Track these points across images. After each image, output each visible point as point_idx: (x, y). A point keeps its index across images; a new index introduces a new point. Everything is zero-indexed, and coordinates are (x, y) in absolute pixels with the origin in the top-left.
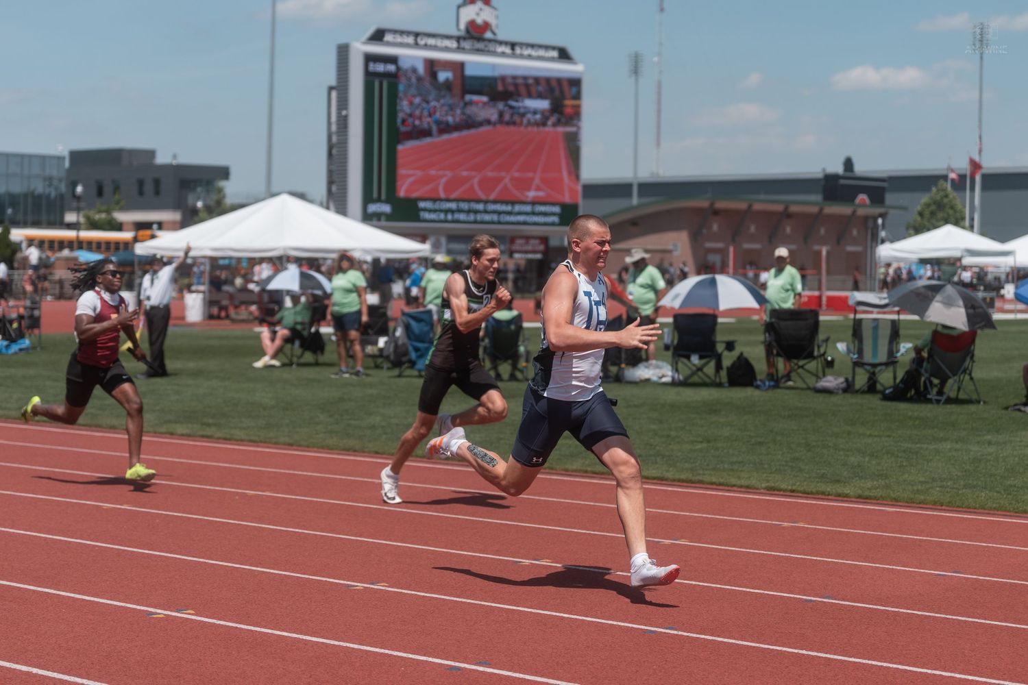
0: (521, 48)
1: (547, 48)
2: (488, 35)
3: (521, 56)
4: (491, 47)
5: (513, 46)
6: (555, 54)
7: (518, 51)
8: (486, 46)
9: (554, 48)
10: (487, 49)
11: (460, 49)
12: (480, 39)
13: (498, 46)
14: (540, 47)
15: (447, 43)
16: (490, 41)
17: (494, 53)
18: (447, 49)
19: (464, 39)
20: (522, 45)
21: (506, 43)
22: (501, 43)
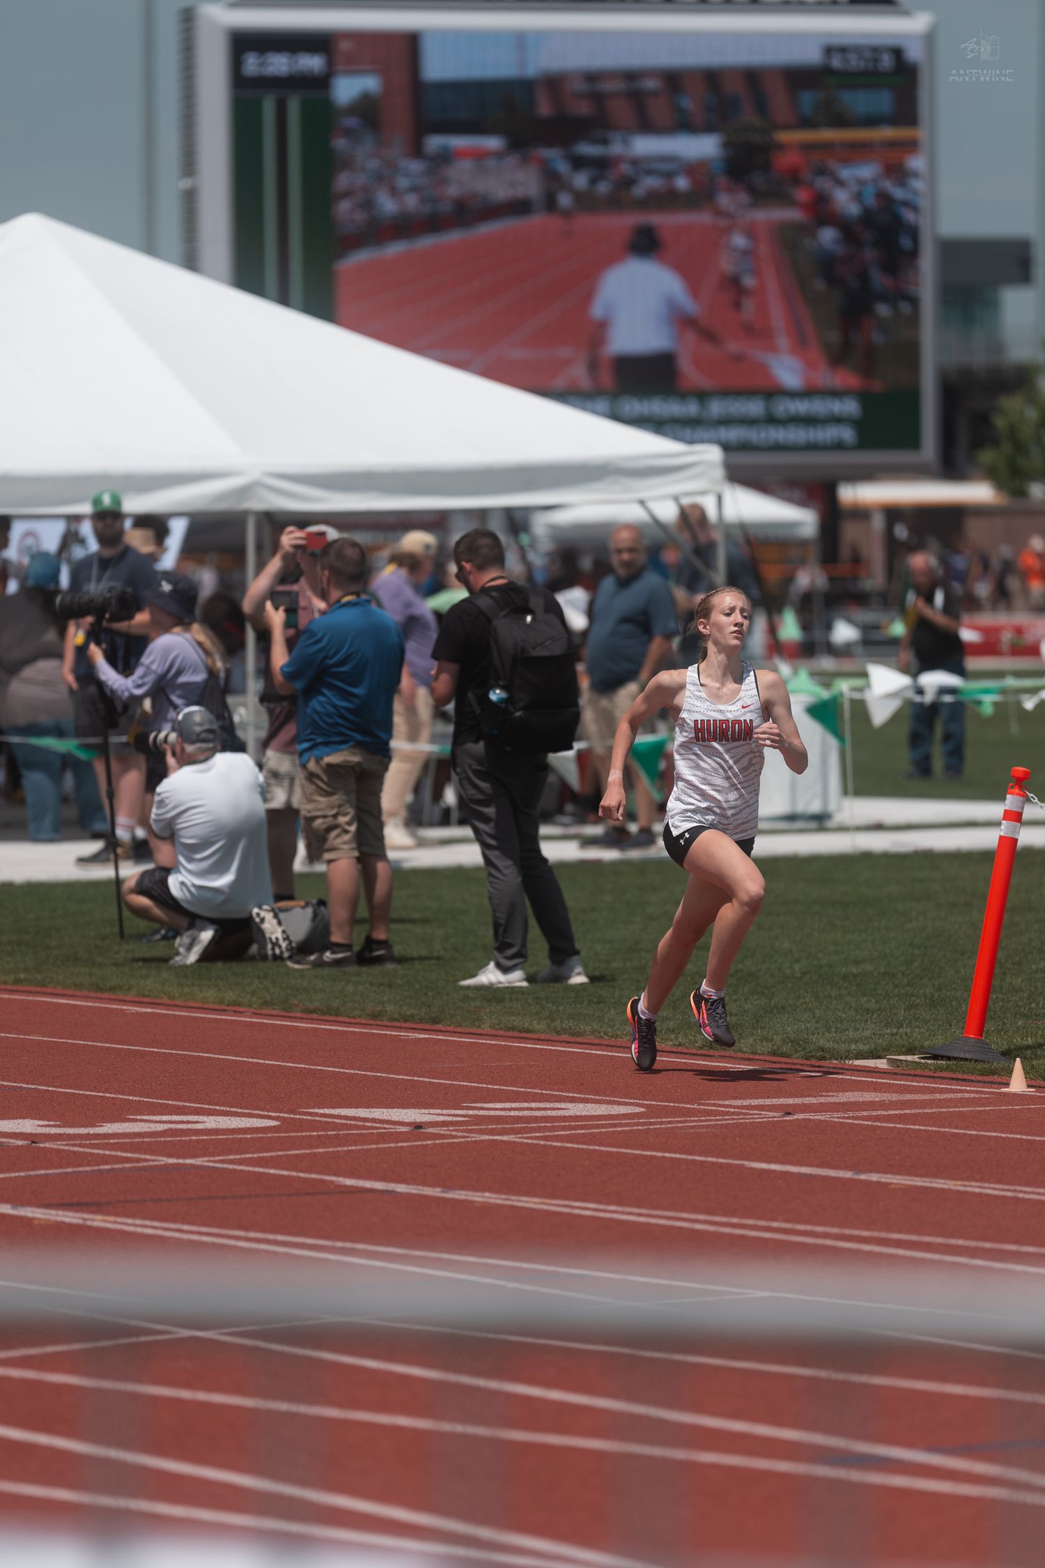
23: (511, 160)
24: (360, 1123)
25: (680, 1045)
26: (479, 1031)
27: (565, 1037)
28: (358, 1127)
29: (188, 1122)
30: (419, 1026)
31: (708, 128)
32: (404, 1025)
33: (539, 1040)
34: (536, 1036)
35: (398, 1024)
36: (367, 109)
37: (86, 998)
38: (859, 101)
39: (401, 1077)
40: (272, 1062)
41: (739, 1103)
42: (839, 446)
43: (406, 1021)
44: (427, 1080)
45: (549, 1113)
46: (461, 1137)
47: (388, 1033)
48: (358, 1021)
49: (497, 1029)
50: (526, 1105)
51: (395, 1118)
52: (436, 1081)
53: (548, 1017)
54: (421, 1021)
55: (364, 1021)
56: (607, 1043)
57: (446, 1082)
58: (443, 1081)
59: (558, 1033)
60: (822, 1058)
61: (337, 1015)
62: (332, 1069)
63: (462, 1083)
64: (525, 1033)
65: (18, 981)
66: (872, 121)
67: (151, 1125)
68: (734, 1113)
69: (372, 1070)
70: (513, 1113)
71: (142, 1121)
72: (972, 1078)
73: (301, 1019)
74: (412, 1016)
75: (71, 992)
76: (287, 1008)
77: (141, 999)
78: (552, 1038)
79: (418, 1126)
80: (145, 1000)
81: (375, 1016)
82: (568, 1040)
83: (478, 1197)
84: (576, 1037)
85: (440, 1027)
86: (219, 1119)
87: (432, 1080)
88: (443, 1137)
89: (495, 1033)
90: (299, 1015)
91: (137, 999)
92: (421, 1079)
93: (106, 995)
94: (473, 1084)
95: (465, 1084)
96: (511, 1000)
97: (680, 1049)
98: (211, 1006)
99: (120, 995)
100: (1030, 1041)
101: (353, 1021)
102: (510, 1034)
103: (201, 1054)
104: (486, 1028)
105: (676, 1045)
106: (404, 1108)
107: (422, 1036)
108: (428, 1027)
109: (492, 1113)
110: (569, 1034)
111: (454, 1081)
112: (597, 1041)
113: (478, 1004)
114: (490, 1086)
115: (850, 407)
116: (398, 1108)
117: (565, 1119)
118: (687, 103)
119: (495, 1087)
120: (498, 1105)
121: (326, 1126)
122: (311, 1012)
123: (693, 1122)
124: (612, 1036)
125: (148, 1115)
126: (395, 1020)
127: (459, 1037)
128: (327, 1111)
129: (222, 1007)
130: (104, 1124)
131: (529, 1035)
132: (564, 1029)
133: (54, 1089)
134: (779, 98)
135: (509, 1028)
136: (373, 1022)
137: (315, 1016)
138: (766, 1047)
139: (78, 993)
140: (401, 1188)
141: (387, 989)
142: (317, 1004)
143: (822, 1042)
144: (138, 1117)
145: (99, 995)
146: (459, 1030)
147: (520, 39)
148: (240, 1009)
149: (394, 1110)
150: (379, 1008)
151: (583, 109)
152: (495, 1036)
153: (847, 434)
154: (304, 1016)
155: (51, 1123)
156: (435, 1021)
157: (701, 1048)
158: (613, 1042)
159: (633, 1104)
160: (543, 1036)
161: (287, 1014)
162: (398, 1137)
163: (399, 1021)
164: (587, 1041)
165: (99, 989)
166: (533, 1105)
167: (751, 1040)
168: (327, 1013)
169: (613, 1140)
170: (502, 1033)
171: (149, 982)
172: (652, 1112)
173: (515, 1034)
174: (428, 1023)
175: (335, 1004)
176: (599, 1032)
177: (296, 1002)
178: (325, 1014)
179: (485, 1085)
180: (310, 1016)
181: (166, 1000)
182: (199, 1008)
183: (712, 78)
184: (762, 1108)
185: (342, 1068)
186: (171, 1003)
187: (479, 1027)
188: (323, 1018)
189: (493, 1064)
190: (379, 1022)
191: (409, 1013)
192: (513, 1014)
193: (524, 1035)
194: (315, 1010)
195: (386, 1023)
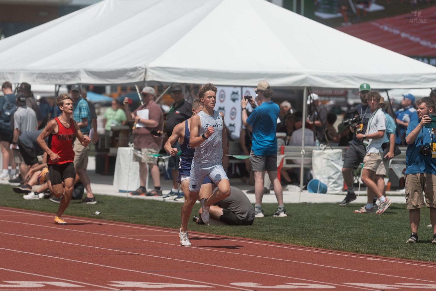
24: (363, 288)
26: (392, 258)
27: (421, 261)
29: (305, 286)
30: (371, 256)
32: (366, 255)
33: (413, 262)
34: (411, 261)
35: (364, 255)
37: (259, 242)
39: (371, 273)
40: (327, 266)
43: (367, 254)
44: (380, 274)
45: (425, 287)
47: (362, 258)
50: (416, 284)
51: (374, 287)
52: (383, 275)
53: (415, 255)
54: (372, 254)
55: (352, 253)
58: (386, 275)
59: (419, 260)
61: (344, 251)
62: (348, 269)
63: (392, 276)
64: (408, 259)
65: (235, 236)
67: (293, 286)
69: (361, 270)
70: (413, 287)
71: (289, 284)
73: (331, 252)
74: (369, 252)
75: (254, 240)
76: (326, 248)
77: (277, 243)
78: (417, 262)
80: (278, 243)
81: (357, 252)
82: (423, 262)
84: (425, 261)
85: (378, 256)
86: (315, 285)
89: (397, 259)
90: (331, 250)
91: (276, 243)
93: (265, 241)
95: (393, 276)
96: (401, 248)
98: (300, 246)
99: (270, 241)
101: (349, 253)
102: (403, 259)
103: (303, 263)
104: (394, 257)
106: (376, 284)
107: (374, 259)
108: (375, 256)
109: (406, 287)
110: (423, 260)
112: (432, 263)
113: (390, 249)
114: (402, 277)
116: (374, 283)
119: (404, 278)
120: (407, 284)
121: (351, 289)
122: (334, 250)
125: (291, 282)
126: (363, 253)
127: (386, 260)
129: (304, 247)
130: (277, 285)
131: (409, 260)
133: (257, 272)
136: (355, 254)
137: (336, 251)
139: (256, 240)
142: (336, 247)
144: (288, 283)
145: (263, 241)
146: (385, 257)
148: (311, 248)
149: (373, 284)
150: (357, 249)
154: (333, 251)
155: (259, 284)
156: (377, 254)
160: (414, 261)
161: (326, 250)
164: (429, 263)
165: (263, 239)
166: (419, 284)
168: (340, 250)
170: (400, 259)
171: (279, 237)
173: (404, 260)
175: (343, 247)
177: (330, 246)
178: (339, 250)
179: (400, 277)
180: (334, 251)
181: (285, 244)
182: (297, 247)
185: (351, 269)
186: (287, 245)
187: (392, 257)
188: (339, 252)
189: (400, 270)
190: (358, 254)
191: (368, 251)
192: (402, 253)
193: (407, 260)
194: (336, 249)
195: (360, 254)
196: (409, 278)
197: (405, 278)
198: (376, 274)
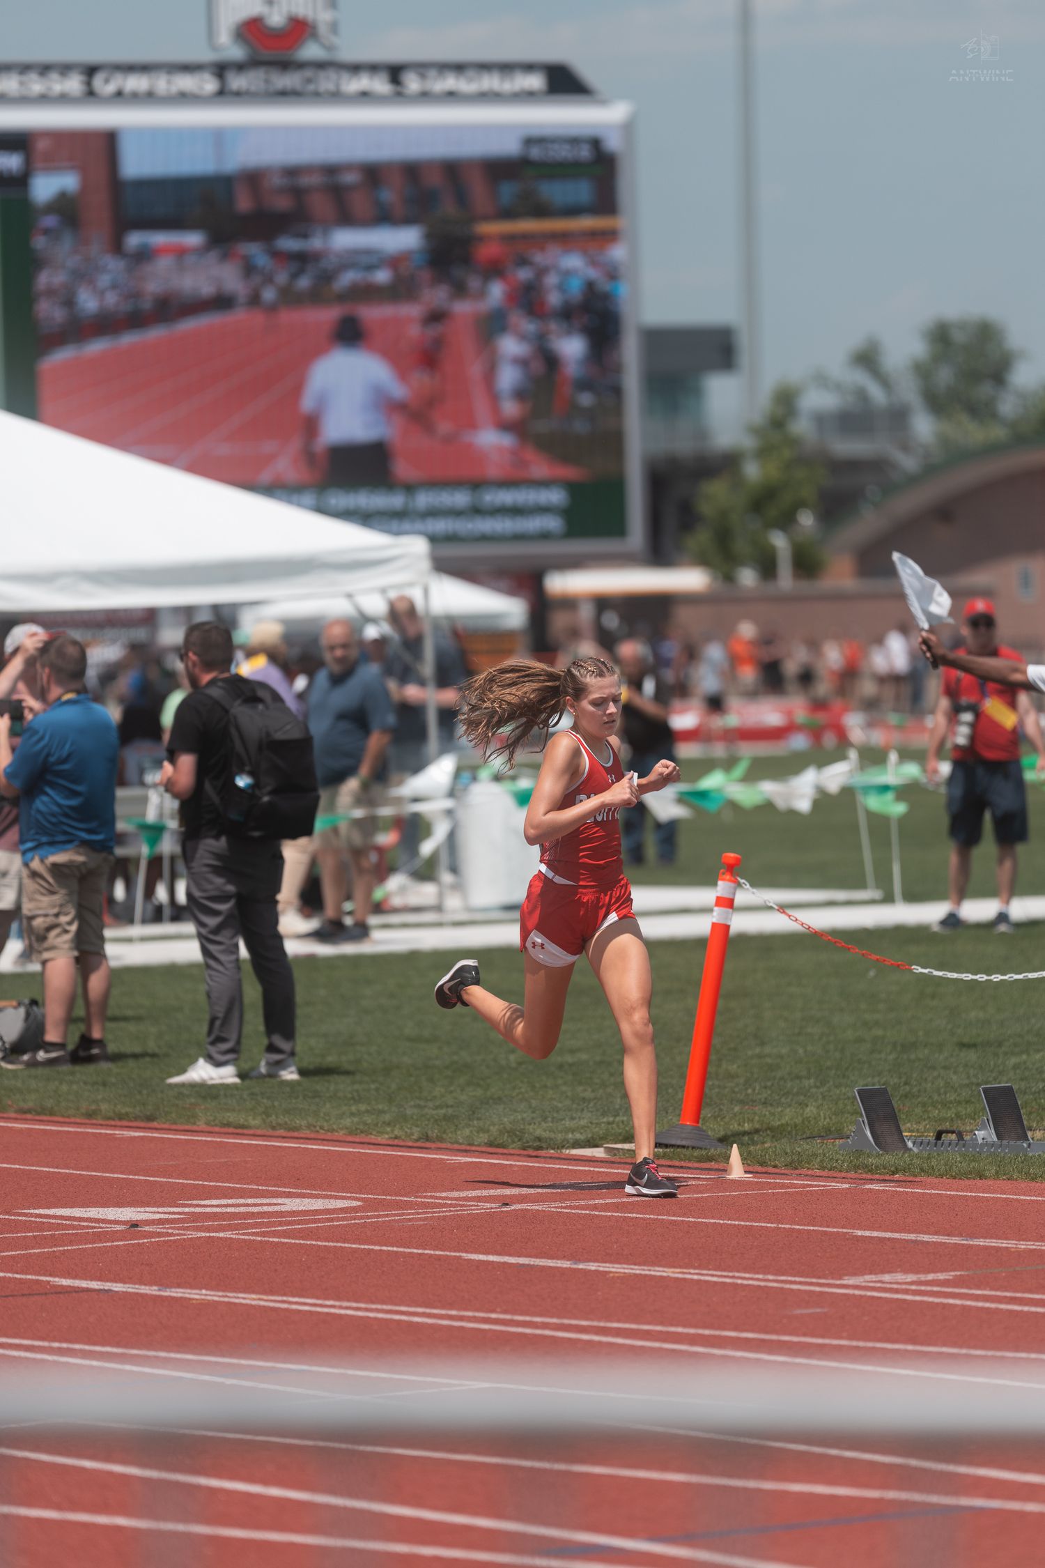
0: (423, 76)
1: (506, 68)
2: (310, 51)
3: (426, 97)
4: (326, 82)
5: (395, 73)
6: (535, 82)
7: (413, 83)
8: (309, 81)
9: (529, 67)
10: (311, 87)
11: (223, 95)
12: (286, 65)
13: (345, 76)
14: (485, 67)
15: (186, 82)
16: (321, 65)
17: (336, 97)
18: (184, 98)
19: (240, 67)
20: (422, 68)
21: (373, 68)
22: (355, 69)
23: (213, 256)
24: (75, 1223)
25: (396, 1138)
26: (195, 1128)
27: (281, 1132)
28: (74, 1227)
30: (134, 1124)
31: (406, 221)
32: (119, 1123)
33: (255, 1136)
34: (251, 1132)
35: (112, 1123)
36: (65, 207)
38: (557, 192)
39: (116, 1176)
41: (456, 1194)
42: (545, 536)
43: (120, 1119)
44: (143, 1178)
45: (265, 1209)
46: (177, 1234)
47: (102, 1131)
48: (72, 1120)
49: (212, 1126)
50: (242, 1201)
51: (111, 1217)
52: (152, 1179)
53: (264, 1113)
54: (136, 1118)
55: (78, 1120)
56: (322, 1137)
57: (162, 1179)
58: (158, 1179)
59: (274, 1128)
60: (540, 1148)
61: (52, 1113)
62: (47, 1169)
63: (178, 1181)
64: (240, 1129)
66: (573, 211)
68: (451, 1205)
69: (87, 1169)
70: (229, 1210)
72: (690, 1165)
73: (15, 1120)
74: (127, 1114)
78: (268, 1133)
79: (135, 1225)
81: (90, 1115)
82: (284, 1135)
83: (195, 1295)
84: (292, 1132)
85: (155, 1124)
87: (148, 1178)
88: (159, 1235)
89: (210, 1129)
90: (13, 1115)
92: (136, 1177)
94: (189, 1182)
95: (181, 1181)
96: (226, 1096)
97: (396, 1142)
100: (747, 1127)
101: (67, 1120)
102: (226, 1130)
104: (201, 1125)
105: (392, 1138)
106: (119, 1207)
107: (137, 1134)
108: (142, 1124)
109: (208, 1210)
110: (285, 1129)
111: (170, 1178)
112: (312, 1136)
113: (193, 1100)
114: (205, 1183)
115: (555, 497)
116: (114, 1207)
117: (282, 1214)
118: (388, 195)
119: (211, 1184)
120: (214, 1202)
121: (41, 1226)
122: (25, 1112)
123: (410, 1214)
124: (328, 1131)
126: (109, 1118)
127: (174, 1134)
128: (42, 1211)
131: (245, 1131)
132: (279, 1125)
134: (478, 189)
135: (224, 1124)
136: (87, 1121)
137: (29, 1116)
138: (484, 1138)
140: (118, 1287)
141: (101, 1088)
142: (30, 1104)
143: (538, 1132)
146: (174, 1127)
147: (219, 136)
149: (110, 1209)
150: (93, 1107)
151: (282, 203)
152: (210, 1133)
153: (553, 523)
154: (19, 1116)
156: (150, 1118)
157: (417, 1140)
158: (329, 1136)
159: (349, 1198)
160: (259, 1132)
162: (113, 1236)
163: (114, 1120)
164: (303, 1136)
166: (250, 1201)
167: (467, 1132)
168: (41, 1112)
169: (331, 1234)
170: (217, 1129)
172: (369, 1205)
173: (231, 1130)
174: (142, 1121)
175: (49, 1103)
176: (315, 1127)
177: (10, 1103)
178: (39, 1114)
179: (201, 1182)
180: (24, 1116)
183: (411, 171)
184: (479, 1199)
185: (57, 1168)
187: (195, 1124)
188: (37, 1118)
189: (208, 1161)
190: (94, 1121)
191: (123, 1111)
192: (228, 1110)
193: (240, 1131)
194: (28, 1111)
195: (101, 1122)
196: (227, 1185)
197: (214, 1184)
198: (131, 1177)
